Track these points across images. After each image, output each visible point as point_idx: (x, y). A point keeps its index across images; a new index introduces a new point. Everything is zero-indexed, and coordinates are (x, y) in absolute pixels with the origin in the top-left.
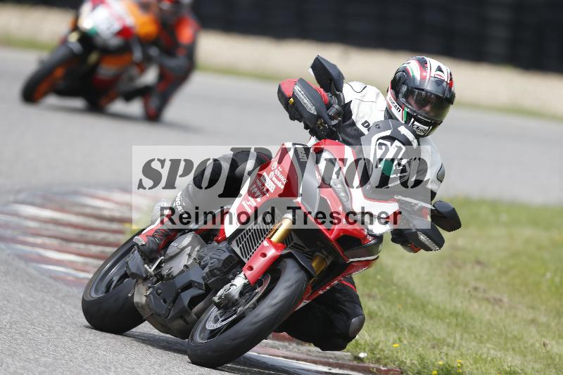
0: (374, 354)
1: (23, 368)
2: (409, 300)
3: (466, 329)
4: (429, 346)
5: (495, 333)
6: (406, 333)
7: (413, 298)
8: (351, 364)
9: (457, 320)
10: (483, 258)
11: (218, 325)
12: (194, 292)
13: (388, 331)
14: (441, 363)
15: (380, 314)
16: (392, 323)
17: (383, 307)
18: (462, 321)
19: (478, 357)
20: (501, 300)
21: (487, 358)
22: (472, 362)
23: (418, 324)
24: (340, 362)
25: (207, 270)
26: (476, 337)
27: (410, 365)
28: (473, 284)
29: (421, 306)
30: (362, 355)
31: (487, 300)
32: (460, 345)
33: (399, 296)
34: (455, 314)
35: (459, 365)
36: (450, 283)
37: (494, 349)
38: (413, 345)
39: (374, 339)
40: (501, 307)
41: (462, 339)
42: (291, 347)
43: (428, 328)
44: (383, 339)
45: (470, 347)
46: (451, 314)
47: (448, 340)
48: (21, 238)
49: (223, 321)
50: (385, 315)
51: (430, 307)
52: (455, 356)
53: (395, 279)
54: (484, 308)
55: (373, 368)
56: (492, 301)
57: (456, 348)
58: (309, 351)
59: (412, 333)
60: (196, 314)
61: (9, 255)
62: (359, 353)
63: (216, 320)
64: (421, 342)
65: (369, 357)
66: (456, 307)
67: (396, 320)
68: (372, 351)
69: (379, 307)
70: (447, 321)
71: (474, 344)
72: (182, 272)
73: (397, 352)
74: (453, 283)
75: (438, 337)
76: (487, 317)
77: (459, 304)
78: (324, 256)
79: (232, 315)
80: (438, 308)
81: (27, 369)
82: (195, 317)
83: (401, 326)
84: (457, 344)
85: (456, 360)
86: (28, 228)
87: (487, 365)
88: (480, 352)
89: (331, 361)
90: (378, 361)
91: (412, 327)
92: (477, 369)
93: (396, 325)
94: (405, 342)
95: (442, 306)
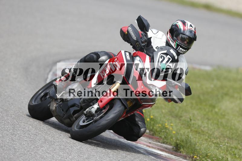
11: (85, 124)
12: (75, 108)
25: (82, 100)
49: (87, 122)
60: (75, 118)
63: (84, 122)
78: (132, 100)
79: (91, 120)
82: (75, 119)
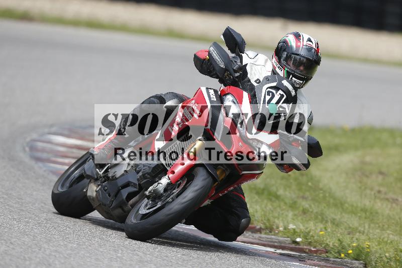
0: (307, 239)
1: (56, 251)
2: (332, 201)
3: (372, 221)
4: (346, 233)
5: (393, 223)
6: (330, 224)
7: (335, 199)
8: (291, 246)
9: (366, 214)
10: (384, 170)
12: (130, 189)
13: (317, 223)
14: (354, 245)
15: (311, 210)
16: (319, 217)
17: (313, 206)
18: (370, 215)
19: (381, 240)
20: (397, 200)
21: (387, 241)
22: (376, 244)
23: (338, 217)
24: (283, 245)
25: (140, 174)
26: (379, 227)
27: (332, 246)
28: (377, 188)
29: (340, 204)
30: (298, 240)
31: (387, 199)
32: (368, 231)
33: (324, 197)
34: (364, 210)
35: (367, 246)
36: (360, 188)
37: (393, 235)
38: (335, 232)
39: (307, 228)
40: (397, 205)
41: (369, 227)
42: (247, 235)
43: (345, 220)
44: (313, 228)
45: (375, 233)
46: (362, 210)
47: (360, 228)
48: (54, 159)
50: (315, 211)
51: (347, 205)
52: (364, 240)
53: (321, 185)
54: (385, 205)
55: (306, 249)
56: (391, 200)
57: (365, 234)
58: (260, 237)
59: (334, 224)
60: (131, 205)
61: (45, 171)
62: (296, 238)
64: (340, 230)
65: (303, 241)
66: (365, 205)
67: (322, 214)
68: (305, 237)
69: (310, 206)
70: (359, 215)
71: (378, 231)
72: (123, 175)
73: (323, 238)
74: (363, 188)
75: (353, 227)
76: (387, 212)
77: (367, 203)
80: (352, 206)
81: (59, 252)
83: (326, 219)
84: (366, 231)
85: (365, 242)
86: (58, 151)
87: (387, 246)
88: (382, 237)
89: (276, 244)
90: (310, 244)
91: (334, 219)
92: (380, 249)
93: (323, 218)
94: (329, 230)
95: (355, 205)
